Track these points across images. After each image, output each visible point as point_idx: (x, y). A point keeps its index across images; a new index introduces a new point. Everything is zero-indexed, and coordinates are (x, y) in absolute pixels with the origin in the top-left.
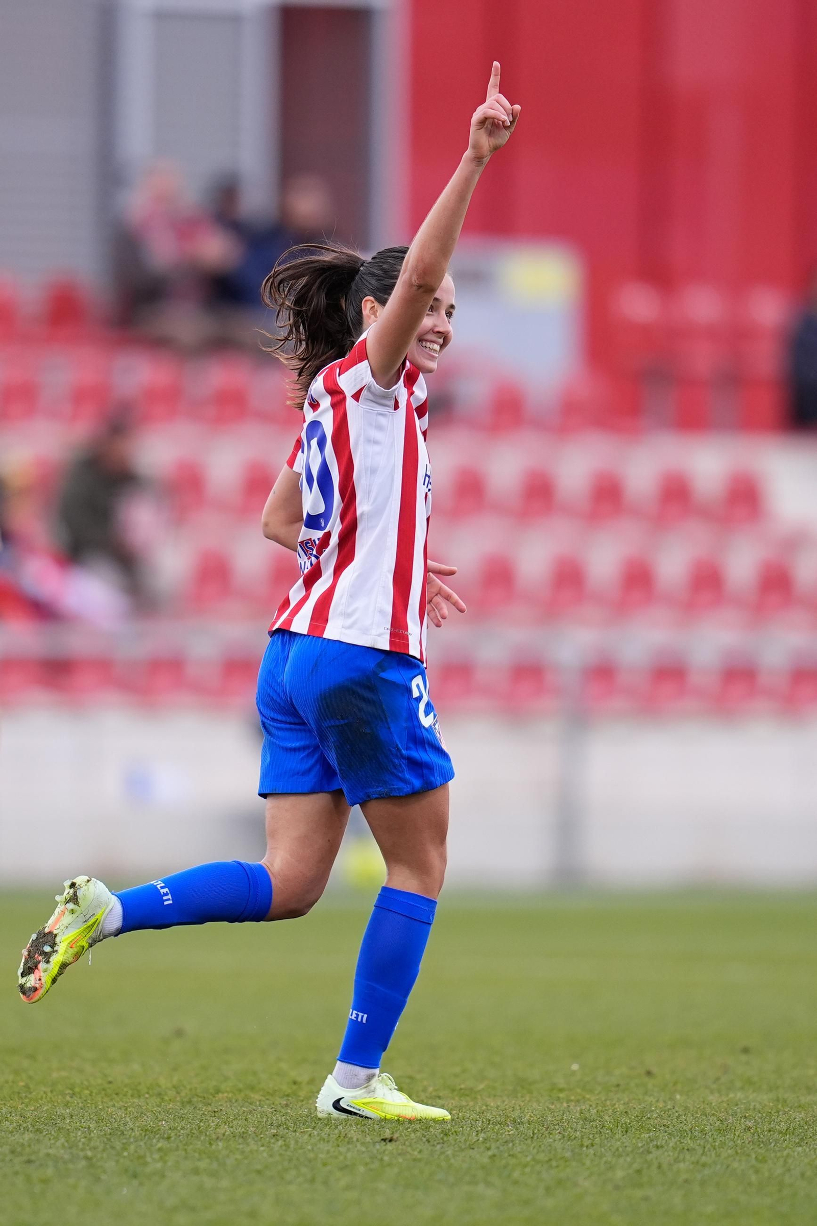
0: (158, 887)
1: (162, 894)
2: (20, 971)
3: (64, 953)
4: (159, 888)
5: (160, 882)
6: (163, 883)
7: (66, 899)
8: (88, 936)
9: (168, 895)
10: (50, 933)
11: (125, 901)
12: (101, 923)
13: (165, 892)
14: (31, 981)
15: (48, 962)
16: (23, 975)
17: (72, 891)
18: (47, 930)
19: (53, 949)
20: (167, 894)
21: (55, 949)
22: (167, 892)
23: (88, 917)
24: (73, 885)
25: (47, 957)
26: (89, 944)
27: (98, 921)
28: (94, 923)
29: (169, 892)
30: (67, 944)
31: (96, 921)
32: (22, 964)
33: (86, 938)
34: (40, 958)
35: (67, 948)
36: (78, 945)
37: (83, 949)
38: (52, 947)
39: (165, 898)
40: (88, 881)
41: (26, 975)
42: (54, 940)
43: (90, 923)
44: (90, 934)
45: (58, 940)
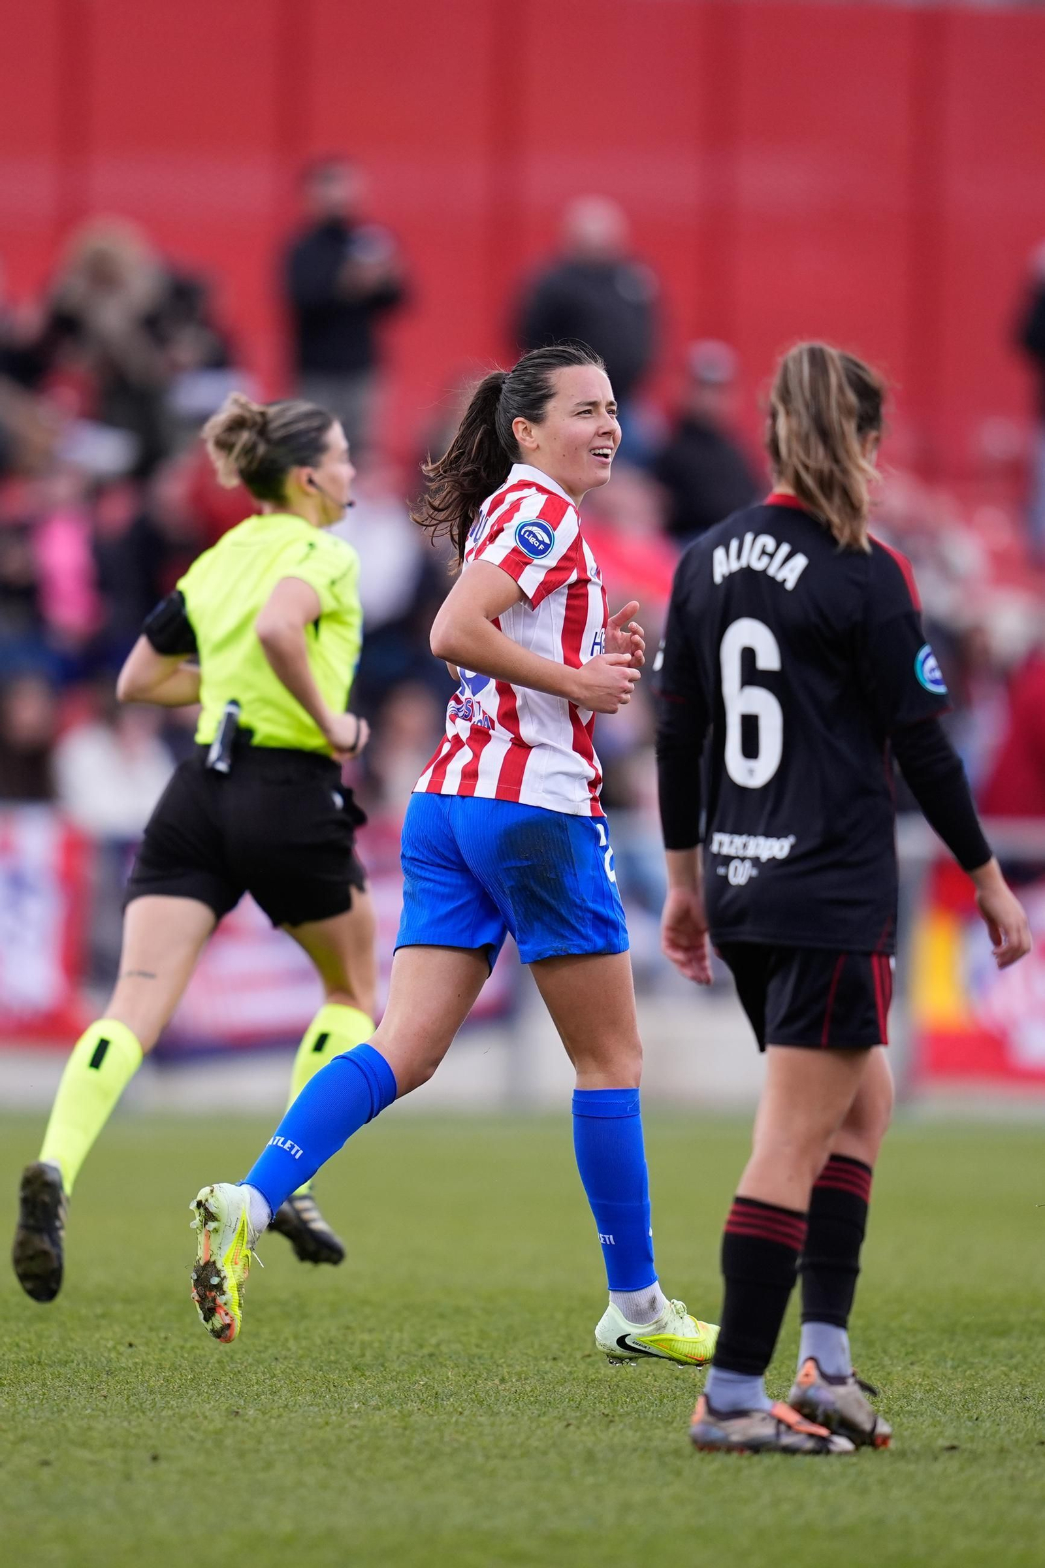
0: (279, 1144)
1: (288, 1150)
2: (202, 1317)
3: (234, 1274)
4: (282, 1146)
5: (278, 1138)
6: (282, 1137)
7: (202, 1222)
8: (245, 1243)
9: (294, 1147)
10: (207, 1263)
11: (257, 1184)
12: (249, 1222)
13: (290, 1146)
14: (218, 1321)
15: (223, 1293)
16: (207, 1319)
17: (202, 1210)
18: (202, 1263)
19: (220, 1277)
20: (292, 1147)
21: (222, 1275)
22: (291, 1144)
23: (233, 1226)
24: (200, 1204)
25: (219, 1288)
26: (250, 1248)
27: (245, 1223)
28: (243, 1226)
29: (293, 1143)
30: (230, 1264)
31: (244, 1223)
32: (199, 1310)
33: (244, 1246)
34: (213, 1294)
35: (232, 1268)
36: (241, 1257)
37: (248, 1257)
38: (219, 1276)
39: (293, 1152)
40: (212, 1191)
41: (210, 1318)
42: (216, 1267)
43: (239, 1229)
44: (245, 1239)
45: (219, 1266)
